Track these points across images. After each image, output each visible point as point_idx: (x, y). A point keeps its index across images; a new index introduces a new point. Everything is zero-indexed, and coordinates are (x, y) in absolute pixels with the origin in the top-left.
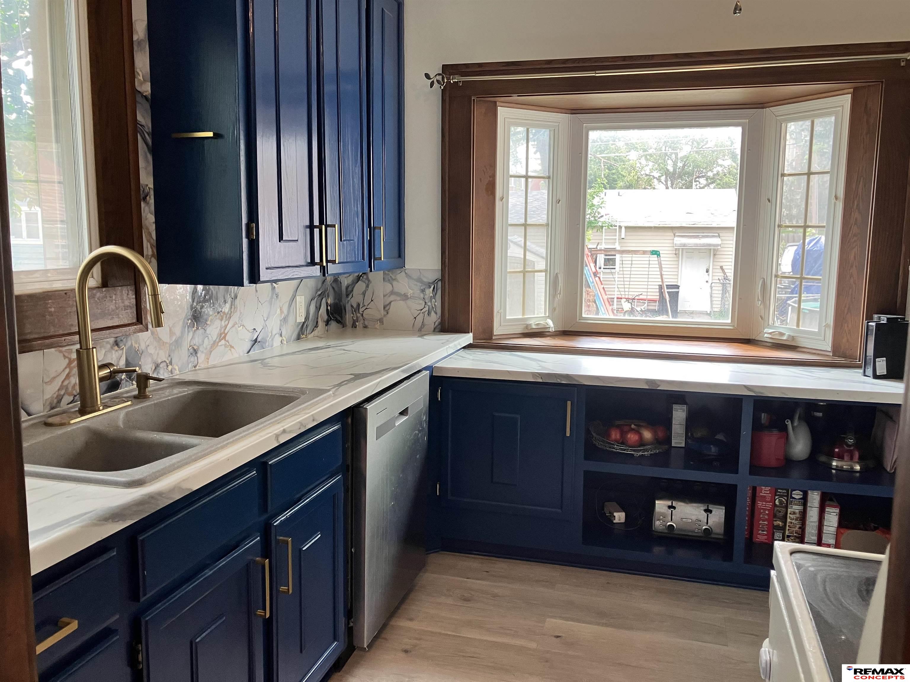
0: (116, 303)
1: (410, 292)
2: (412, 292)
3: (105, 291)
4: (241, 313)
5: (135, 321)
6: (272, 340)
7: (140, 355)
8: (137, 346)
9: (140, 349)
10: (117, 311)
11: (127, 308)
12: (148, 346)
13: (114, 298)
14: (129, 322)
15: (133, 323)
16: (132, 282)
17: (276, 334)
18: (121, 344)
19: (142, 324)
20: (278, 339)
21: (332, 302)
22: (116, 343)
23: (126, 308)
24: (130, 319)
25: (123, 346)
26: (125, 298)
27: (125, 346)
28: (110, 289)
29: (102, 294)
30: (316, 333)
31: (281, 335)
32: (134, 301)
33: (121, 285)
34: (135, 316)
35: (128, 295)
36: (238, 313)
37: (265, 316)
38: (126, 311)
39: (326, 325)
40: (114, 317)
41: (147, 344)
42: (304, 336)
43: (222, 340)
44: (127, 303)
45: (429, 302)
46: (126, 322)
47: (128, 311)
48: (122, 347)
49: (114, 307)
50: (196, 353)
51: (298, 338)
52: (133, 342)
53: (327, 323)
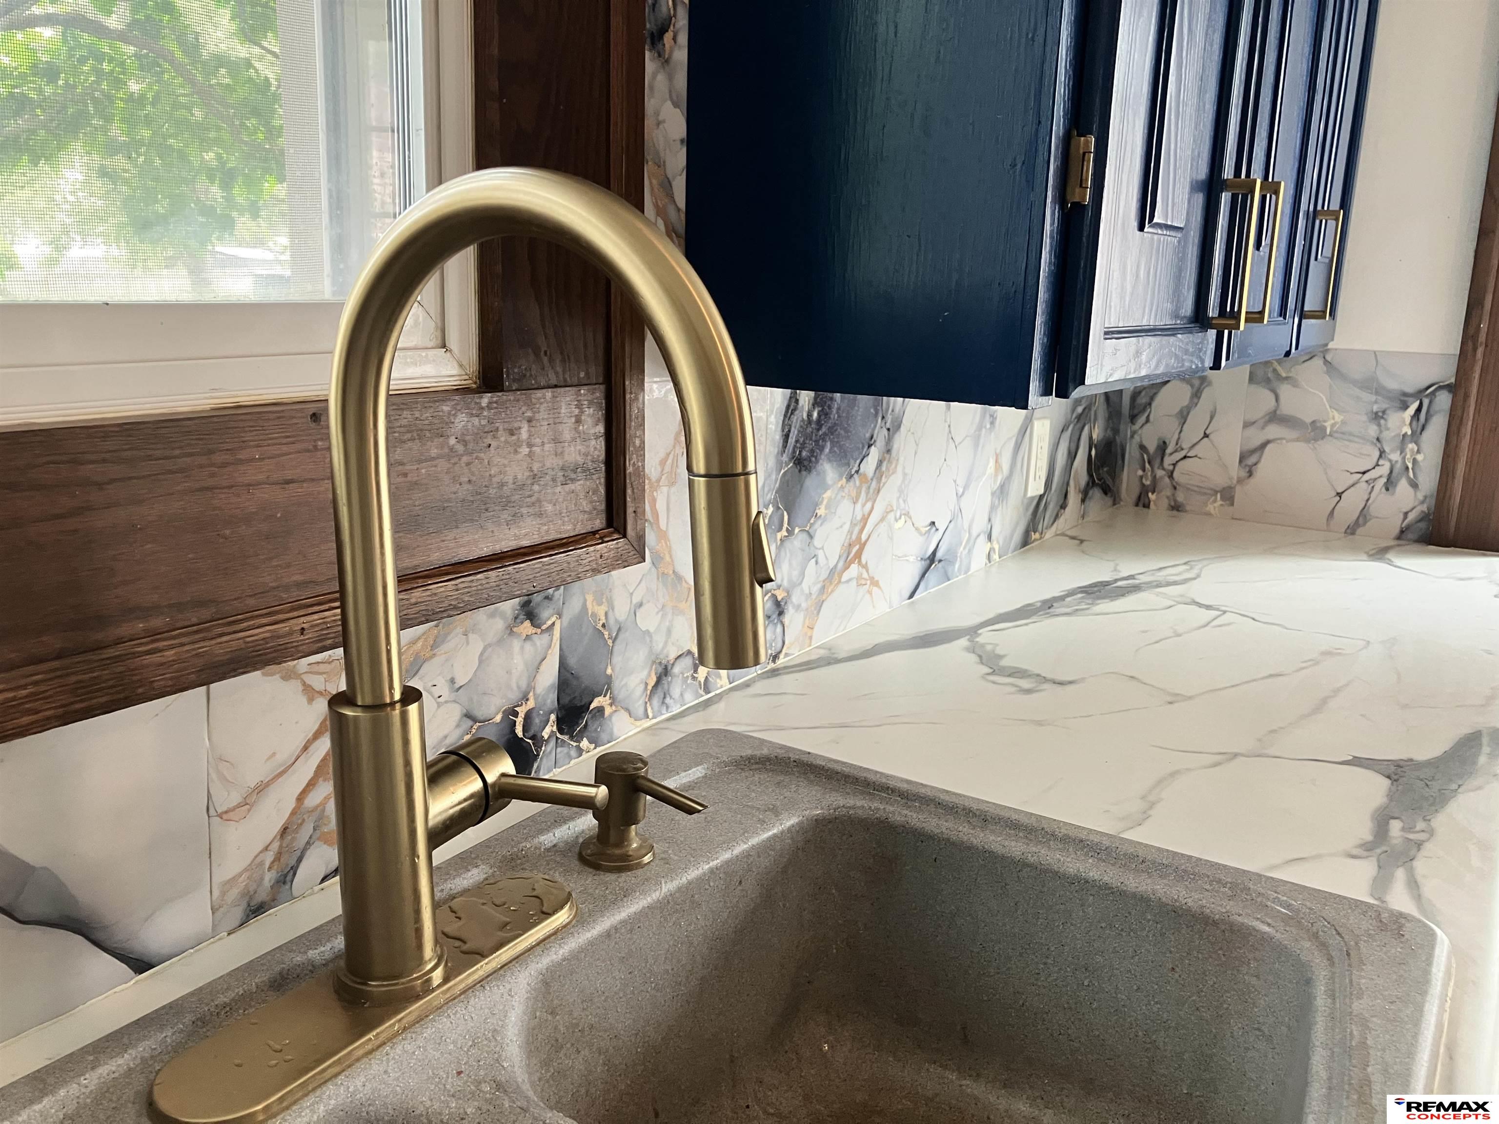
0: (530, 455)
1: (1333, 419)
2: (1338, 417)
3: (489, 407)
4: (905, 475)
5: (599, 523)
6: (969, 551)
7: (610, 642)
8: (601, 611)
9: (612, 621)
10: (536, 488)
11: (573, 476)
12: (640, 605)
13: (524, 434)
14: (580, 529)
15: (594, 533)
16: (596, 371)
17: (978, 535)
18: (547, 615)
19: (624, 536)
20: (982, 547)
21: (1101, 436)
22: (529, 612)
23: (569, 474)
24: (581, 517)
25: (553, 619)
26: (567, 435)
27: (560, 615)
28: (511, 396)
29: (476, 421)
30: (1062, 524)
31: (990, 538)
32: (598, 448)
33: (554, 381)
34: (602, 506)
35: (578, 421)
36: (899, 475)
37: (961, 482)
38: (572, 486)
39: (1083, 501)
40: (524, 510)
41: (636, 600)
42: (1037, 535)
43: (852, 562)
44: (573, 454)
45: (1392, 451)
46: (568, 529)
47: (577, 486)
48: (550, 623)
49: (522, 475)
50: (781, 613)
51: (1025, 542)
52: (590, 598)
53: (1085, 496)
